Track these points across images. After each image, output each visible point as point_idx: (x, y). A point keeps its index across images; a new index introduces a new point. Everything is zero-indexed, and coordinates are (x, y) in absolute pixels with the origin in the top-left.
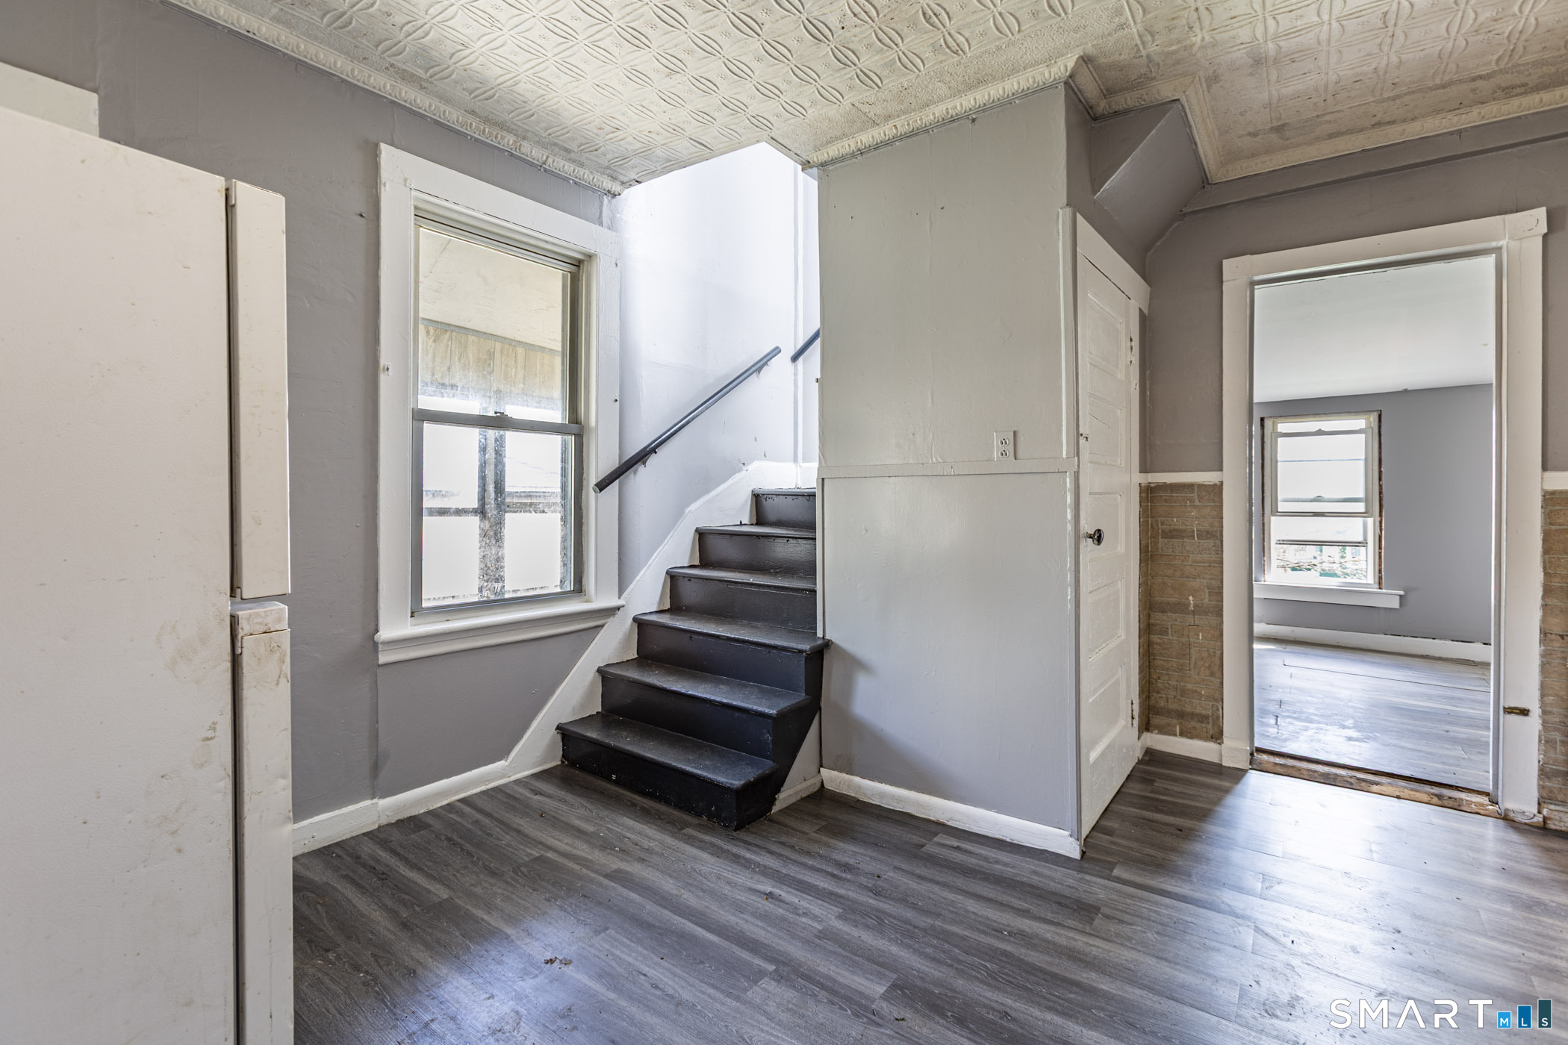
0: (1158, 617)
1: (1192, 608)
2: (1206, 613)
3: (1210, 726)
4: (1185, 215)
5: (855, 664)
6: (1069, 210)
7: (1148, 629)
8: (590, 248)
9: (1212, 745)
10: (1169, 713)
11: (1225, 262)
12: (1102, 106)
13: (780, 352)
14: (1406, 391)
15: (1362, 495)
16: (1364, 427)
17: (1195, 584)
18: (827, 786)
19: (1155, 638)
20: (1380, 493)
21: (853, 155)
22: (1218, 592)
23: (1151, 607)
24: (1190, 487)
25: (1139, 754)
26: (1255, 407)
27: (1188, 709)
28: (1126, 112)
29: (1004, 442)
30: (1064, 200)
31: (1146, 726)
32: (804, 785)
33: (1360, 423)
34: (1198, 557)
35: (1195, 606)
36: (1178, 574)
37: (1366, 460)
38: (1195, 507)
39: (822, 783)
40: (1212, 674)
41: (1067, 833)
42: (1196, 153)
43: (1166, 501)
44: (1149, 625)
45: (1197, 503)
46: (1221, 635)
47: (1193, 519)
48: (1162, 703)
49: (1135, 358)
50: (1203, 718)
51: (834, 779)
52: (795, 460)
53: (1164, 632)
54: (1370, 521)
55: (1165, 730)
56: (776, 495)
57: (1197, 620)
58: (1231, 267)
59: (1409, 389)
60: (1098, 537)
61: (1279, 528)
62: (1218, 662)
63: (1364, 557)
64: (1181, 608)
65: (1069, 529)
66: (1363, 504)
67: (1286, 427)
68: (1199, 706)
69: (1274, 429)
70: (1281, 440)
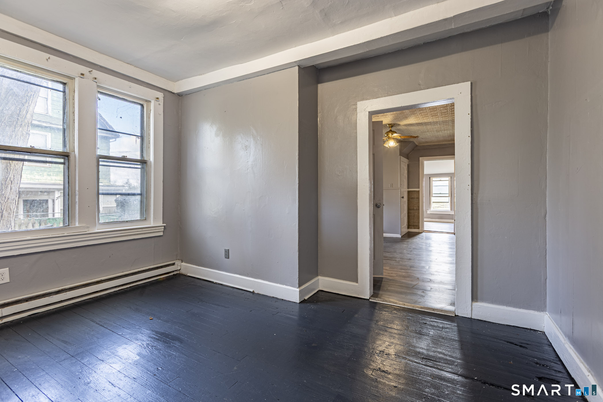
0: (410, 211)
2: (417, 210)
3: (418, 227)
7: (408, 213)
9: (418, 230)
10: (412, 226)
11: (420, 158)
15: (448, 193)
16: (448, 179)
17: (416, 206)
20: (451, 192)
22: (419, 207)
23: (409, 209)
24: (415, 191)
25: (407, 231)
26: (425, 175)
29: (391, 185)
30: (399, 155)
31: (408, 228)
33: (447, 179)
34: (416, 202)
36: (413, 204)
37: (449, 186)
40: (418, 219)
41: (400, 235)
42: (415, 144)
43: (411, 193)
45: (416, 193)
46: (419, 213)
47: (415, 196)
48: (411, 224)
49: (407, 172)
53: (411, 213)
54: (449, 198)
55: (411, 228)
60: (403, 197)
61: (433, 199)
62: (419, 217)
63: (449, 205)
64: (414, 209)
65: (400, 196)
66: (448, 195)
67: (434, 179)
68: (416, 224)
69: (432, 180)
70: (433, 182)
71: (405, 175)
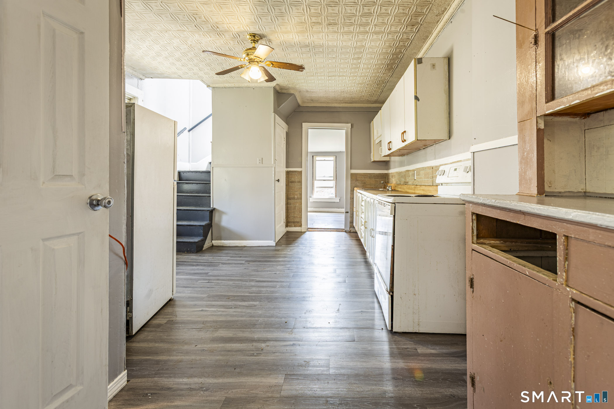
0: (290, 201)
1: (296, 198)
2: (299, 199)
3: (299, 224)
4: (295, 111)
5: (221, 213)
6: (274, 113)
7: (287, 204)
8: (136, 95)
9: (300, 228)
10: (291, 222)
11: (303, 123)
12: (280, 91)
13: (186, 129)
14: (341, 152)
15: (333, 176)
17: (297, 193)
18: (214, 245)
19: (289, 206)
20: (336, 175)
21: (222, 88)
22: (301, 194)
23: (288, 198)
24: (296, 171)
25: (285, 232)
26: (308, 153)
27: (295, 221)
28: (284, 93)
29: (259, 160)
30: (273, 111)
31: (287, 226)
32: (209, 244)
33: (332, 158)
34: (297, 187)
35: (297, 198)
36: (293, 191)
37: (333, 167)
38: (297, 176)
39: (213, 244)
40: (300, 212)
41: (273, 241)
42: (297, 101)
43: (291, 175)
44: (287, 203)
45: (297, 175)
46: (302, 204)
47: (296, 178)
48: (290, 220)
49: (285, 142)
50: (298, 222)
51: (215, 243)
52: (189, 162)
53: (291, 204)
54: (334, 181)
55: (291, 226)
56: (188, 172)
57: (297, 201)
58: (304, 125)
59: (341, 151)
60: (278, 181)
61: (317, 184)
62: (301, 210)
63: (333, 191)
64: (294, 198)
65: (273, 178)
66: (333, 178)
67: (318, 158)
68: (297, 220)
69: (315, 159)
70: (317, 161)
71: (282, 146)
